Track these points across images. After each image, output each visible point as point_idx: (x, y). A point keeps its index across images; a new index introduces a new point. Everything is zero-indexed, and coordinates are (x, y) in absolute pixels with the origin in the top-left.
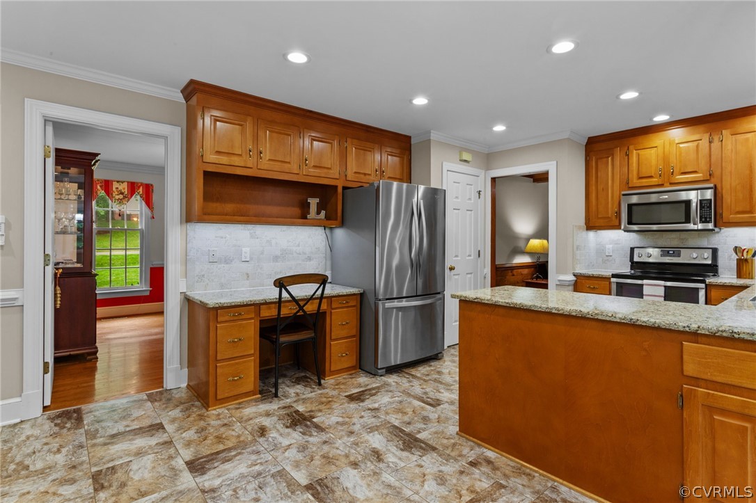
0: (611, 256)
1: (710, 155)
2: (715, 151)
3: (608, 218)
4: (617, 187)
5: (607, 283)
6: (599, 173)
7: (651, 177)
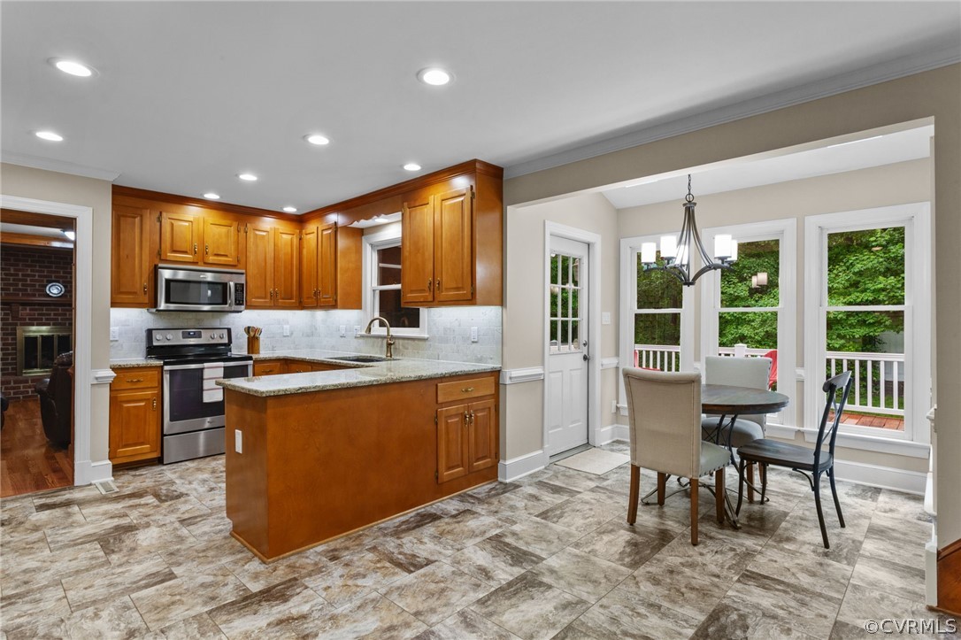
0: (117, 341)
1: (238, 243)
2: (242, 240)
3: (135, 293)
4: (146, 257)
5: (156, 373)
6: (122, 235)
7: (185, 252)
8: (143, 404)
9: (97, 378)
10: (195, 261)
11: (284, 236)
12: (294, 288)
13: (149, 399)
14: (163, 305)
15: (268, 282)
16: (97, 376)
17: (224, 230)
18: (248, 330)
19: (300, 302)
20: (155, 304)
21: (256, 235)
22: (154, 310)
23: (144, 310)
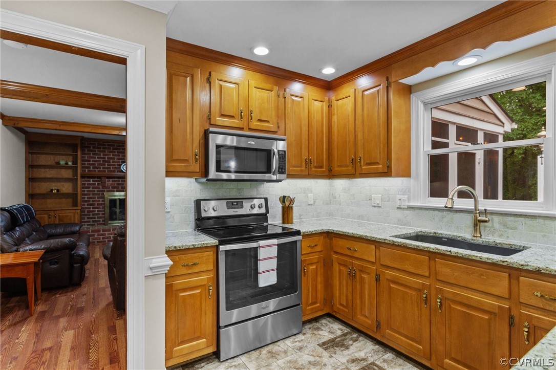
1: (277, 108)
2: (281, 106)
3: (186, 161)
4: (197, 122)
5: (211, 254)
6: (174, 95)
7: (232, 117)
8: (199, 291)
9: (151, 269)
10: (241, 127)
11: (316, 103)
12: (325, 157)
13: (205, 285)
14: (213, 174)
15: (303, 150)
16: (151, 266)
17: (265, 94)
18: (283, 199)
19: (330, 171)
20: (206, 173)
21: (293, 100)
22: (204, 180)
23: (193, 180)
